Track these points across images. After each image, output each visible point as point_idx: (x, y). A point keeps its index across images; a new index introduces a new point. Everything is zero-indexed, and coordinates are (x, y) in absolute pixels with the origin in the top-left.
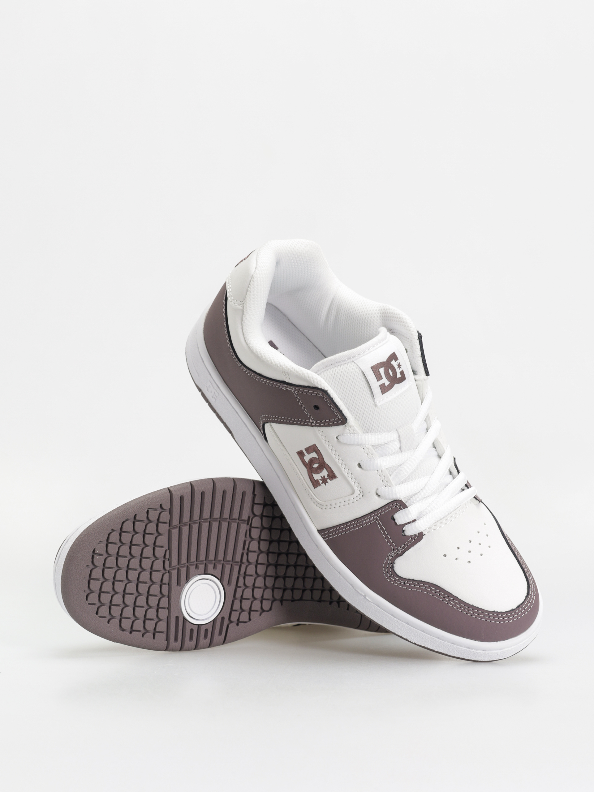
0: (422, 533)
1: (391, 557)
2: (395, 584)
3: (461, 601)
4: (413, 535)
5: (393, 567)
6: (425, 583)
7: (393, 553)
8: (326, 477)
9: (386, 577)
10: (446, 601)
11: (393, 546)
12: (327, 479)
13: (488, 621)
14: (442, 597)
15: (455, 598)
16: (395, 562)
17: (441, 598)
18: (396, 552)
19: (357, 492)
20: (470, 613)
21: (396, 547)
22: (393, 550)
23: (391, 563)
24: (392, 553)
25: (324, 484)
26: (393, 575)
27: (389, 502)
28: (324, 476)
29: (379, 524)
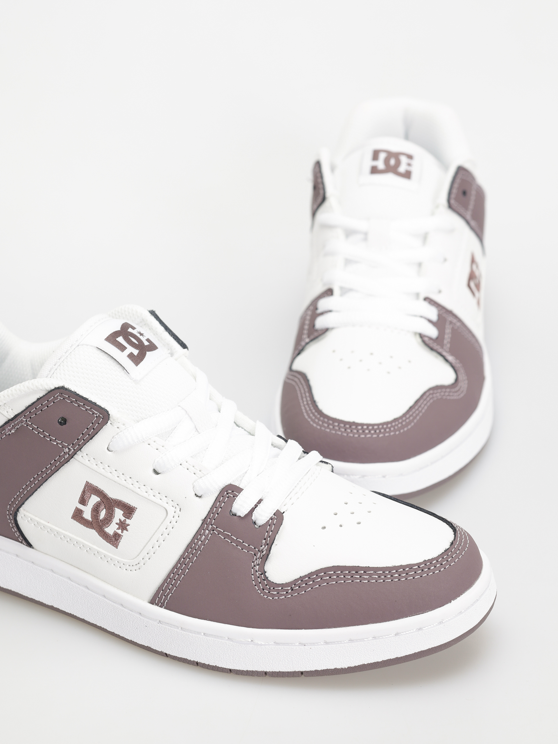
0: (278, 511)
1: (257, 567)
2: (281, 598)
3: (376, 570)
4: (269, 521)
5: (266, 578)
6: (317, 572)
7: (256, 559)
8: (123, 519)
9: (266, 597)
10: (357, 579)
11: (251, 550)
12: (125, 520)
13: (424, 576)
14: (350, 577)
15: (366, 569)
16: (266, 571)
17: (348, 579)
18: (260, 556)
19: (171, 510)
20: (396, 578)
21: (257, 550)
22: (255, 555)
23: (262, 574)
24: (255, 561)
25: (125, 531)
26: (272, 588)
27: (217, 496)
28: (120, 520)
29: (219, 532)
